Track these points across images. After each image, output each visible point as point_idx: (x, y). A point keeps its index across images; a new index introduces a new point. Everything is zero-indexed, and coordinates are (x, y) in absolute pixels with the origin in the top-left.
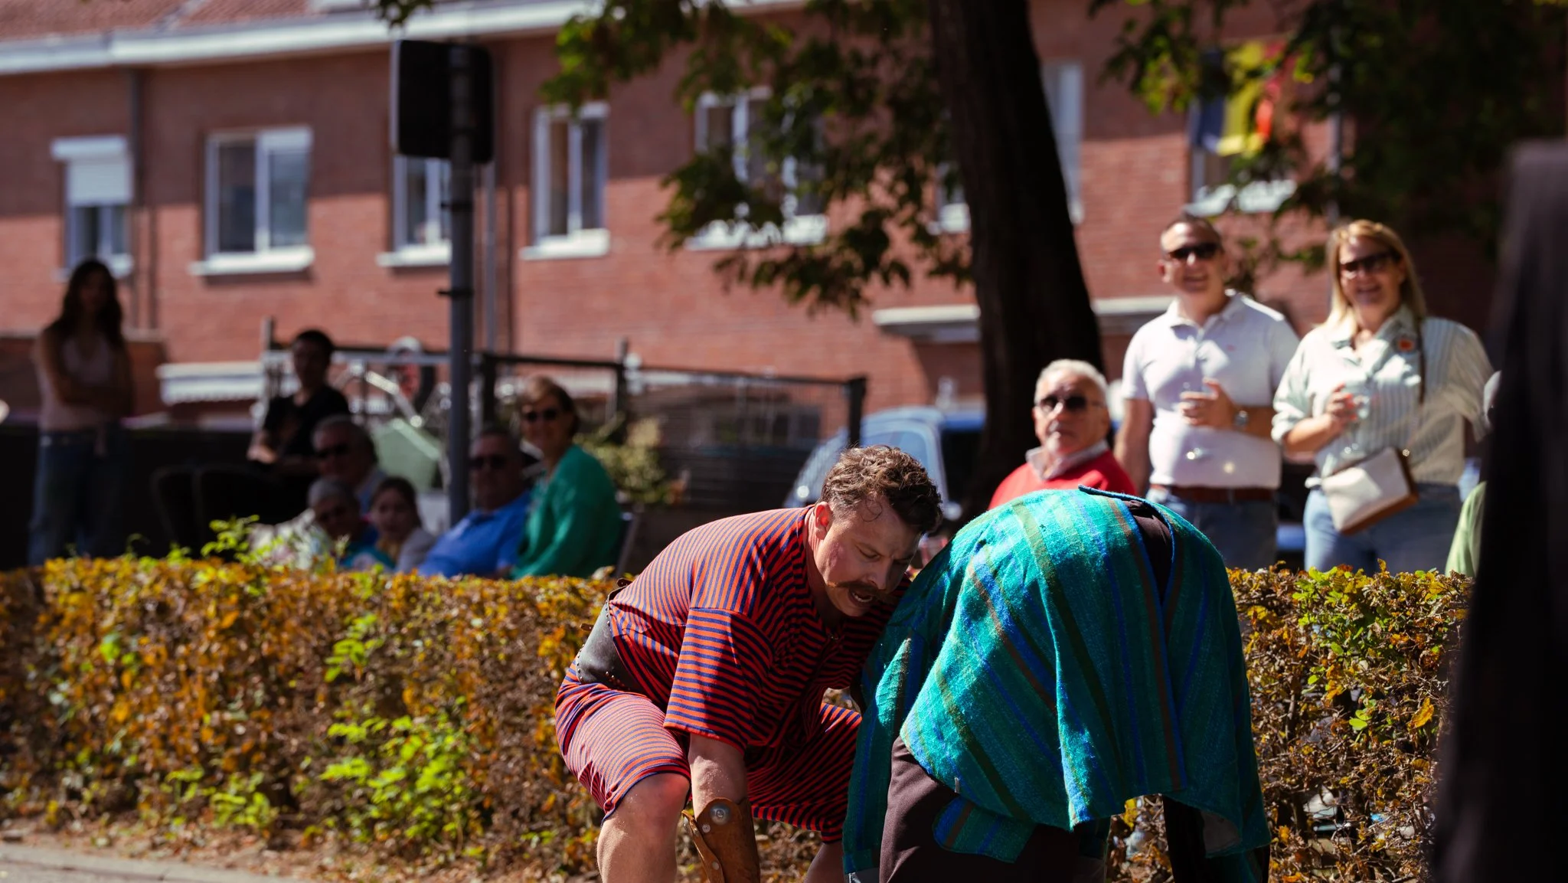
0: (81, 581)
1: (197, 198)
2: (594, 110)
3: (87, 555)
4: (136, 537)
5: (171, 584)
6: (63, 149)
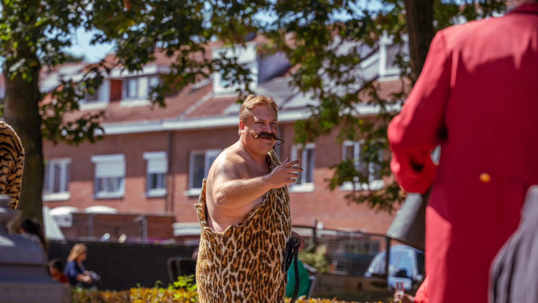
0: (142, 295)
1: (187, 172)
2: (310, 146)
3: (144, 287)
4: (158, 282)
5: (168, 297)
6: (147, 156)
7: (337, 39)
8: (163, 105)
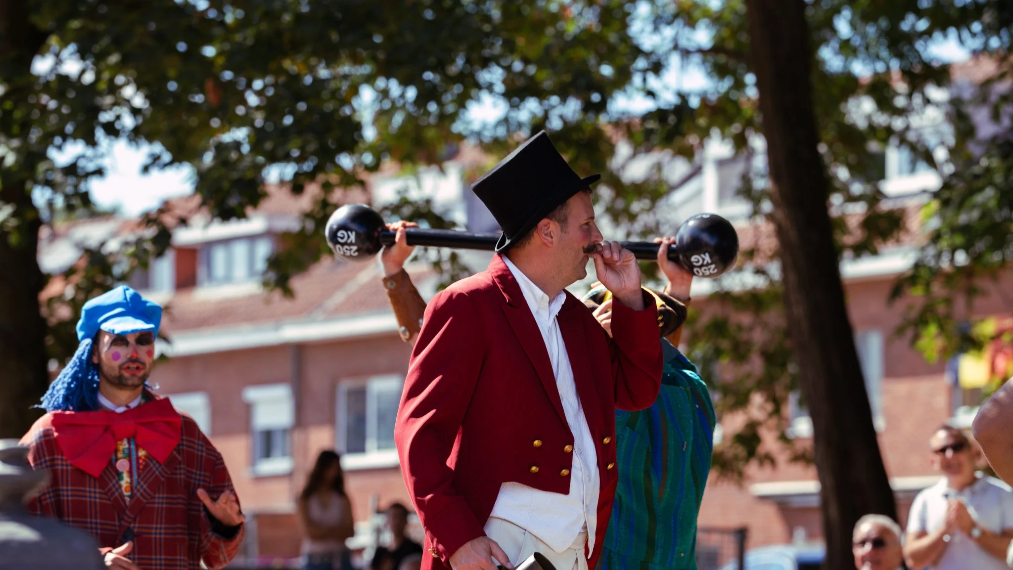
1: (331, 421)
6: (251, 394)
7: (623, 149)
8: (288, 293)
